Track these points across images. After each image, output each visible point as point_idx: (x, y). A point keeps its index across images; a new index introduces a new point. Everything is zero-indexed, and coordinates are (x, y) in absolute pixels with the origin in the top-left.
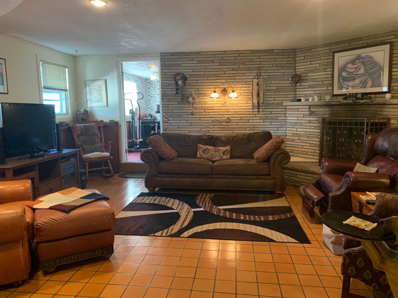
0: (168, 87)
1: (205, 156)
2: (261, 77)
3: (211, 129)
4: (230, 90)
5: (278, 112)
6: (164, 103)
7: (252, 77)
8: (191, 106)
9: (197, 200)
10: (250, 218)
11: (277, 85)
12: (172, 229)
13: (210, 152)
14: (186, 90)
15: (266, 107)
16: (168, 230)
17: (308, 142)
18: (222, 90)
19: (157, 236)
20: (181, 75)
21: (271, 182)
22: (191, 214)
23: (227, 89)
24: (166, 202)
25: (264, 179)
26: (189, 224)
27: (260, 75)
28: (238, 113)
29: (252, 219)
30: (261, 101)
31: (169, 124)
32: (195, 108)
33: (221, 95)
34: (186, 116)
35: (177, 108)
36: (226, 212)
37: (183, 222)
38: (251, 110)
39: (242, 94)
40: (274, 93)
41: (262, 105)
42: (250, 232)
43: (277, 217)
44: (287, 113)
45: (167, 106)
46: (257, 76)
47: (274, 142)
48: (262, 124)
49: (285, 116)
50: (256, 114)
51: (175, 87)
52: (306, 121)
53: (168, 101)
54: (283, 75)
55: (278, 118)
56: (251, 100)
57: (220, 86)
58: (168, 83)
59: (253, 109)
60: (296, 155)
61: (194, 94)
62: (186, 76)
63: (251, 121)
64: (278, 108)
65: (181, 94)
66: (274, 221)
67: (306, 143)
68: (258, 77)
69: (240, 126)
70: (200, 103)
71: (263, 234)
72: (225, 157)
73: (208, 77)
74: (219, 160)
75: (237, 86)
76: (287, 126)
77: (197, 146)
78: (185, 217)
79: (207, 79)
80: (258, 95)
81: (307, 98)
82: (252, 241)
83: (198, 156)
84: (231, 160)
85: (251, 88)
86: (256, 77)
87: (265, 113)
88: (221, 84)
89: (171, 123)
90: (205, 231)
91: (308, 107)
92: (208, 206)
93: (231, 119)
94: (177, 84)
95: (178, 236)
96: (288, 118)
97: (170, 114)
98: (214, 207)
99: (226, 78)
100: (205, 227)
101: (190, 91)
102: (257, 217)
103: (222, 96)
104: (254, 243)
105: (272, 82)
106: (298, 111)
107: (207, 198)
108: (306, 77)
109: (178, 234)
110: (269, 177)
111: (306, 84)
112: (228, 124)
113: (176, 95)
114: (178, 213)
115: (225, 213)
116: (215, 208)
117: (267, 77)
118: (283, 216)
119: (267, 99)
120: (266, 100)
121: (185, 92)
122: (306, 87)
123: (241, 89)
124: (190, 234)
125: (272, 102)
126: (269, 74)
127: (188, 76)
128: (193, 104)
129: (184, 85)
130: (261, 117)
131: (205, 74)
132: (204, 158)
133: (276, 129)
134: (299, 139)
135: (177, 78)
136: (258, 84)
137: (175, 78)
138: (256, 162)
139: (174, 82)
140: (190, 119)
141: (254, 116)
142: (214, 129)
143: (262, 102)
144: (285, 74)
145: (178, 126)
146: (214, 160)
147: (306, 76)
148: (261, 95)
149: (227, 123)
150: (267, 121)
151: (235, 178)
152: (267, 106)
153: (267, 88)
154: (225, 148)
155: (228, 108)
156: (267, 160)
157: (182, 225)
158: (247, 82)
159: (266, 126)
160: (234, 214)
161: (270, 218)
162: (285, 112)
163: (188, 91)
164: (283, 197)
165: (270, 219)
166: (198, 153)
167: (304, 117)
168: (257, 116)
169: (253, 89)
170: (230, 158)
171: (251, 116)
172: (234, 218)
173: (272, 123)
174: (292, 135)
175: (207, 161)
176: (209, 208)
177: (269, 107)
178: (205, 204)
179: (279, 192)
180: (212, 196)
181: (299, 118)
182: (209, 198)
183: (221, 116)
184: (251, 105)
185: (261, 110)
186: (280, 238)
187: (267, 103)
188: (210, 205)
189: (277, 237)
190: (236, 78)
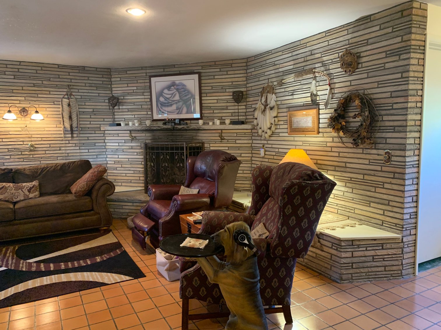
2: (72, 97)
3: (8, 161)
4: (32, 110)
5: (96, 138)
7: (62, 96)
10: (73, 264)
11: (92, 107)
13: (8, 191)
15: (81, 132)
17: (132, 169)
18: (19, 109)
21: (95, 217)
23: (27, 109)
25: (86, 216)
27: (71, 95)
28: (45, 139)
29: (76, 265)
30: (74, 125)
33: (20, 115)
36: (40, 265)
38: (62, 136)
39: (49, 116)
40: (89, 116)
41: (76, 129)
42: (75, 282)
43: (105, 257)
44: (107, 138)
47: (95, 172)
48: (78, 151)
49: (104, 142)
50: (69, 140)
52: (128, 147)
54: (99, 96)
55: (96, 144)
56: (62, 123)
57: (18, 105)
59: (65, 134)
60: (120, 184)
63: (63, 148)
64: (95, 133)
66: (103, 262)
67: (130, 170)
68: (69, 96)
69: (50, 155)
71: (91, 280)
72: (31, 195)
74: (23, 200)
75: (41, 106)
76: (107, 153)
80: (70, 118)
81: (127, 122)
82: (79, 291)
84: (40, 198)
85: (60, 109)
86: (66, 96)
87: (80, 138)
88: (18, 102)
91: (129, 132)
92: (12, 263)
93: (36, 146)
96: (108, 144)
98: (22, 261)
99: (25, 95)
100: (12, 291)
102: (81, 261)
103: (21, 118)
104: (82, 293)
105: (86, 104)
106: (118, 136)
107: (9, 252)
110: (92, 212)
111: (124, 107)
112: (33, 153)
115: (38, 267)
116: (23, 263)
117: (80, 97)
118: (112, 254)
119: (81, 123)
122: (124, 110)
123: (48, 109)
125: (88, 126)
126: (82, 94)
130: (75, 143)
133: (95, 157)
134: (122, 167)
136: (69, 105)
138: (75, 197)
141: (67, 142)
142: (12, 160)
143: (76, 126)
146: (15, 200)
147: (124, 99)
148: (74, 118)
150: (83, 148)
151: (48, 220)
152: (82, 131)
153: (81, 110)
154: (31, 183)
155: (31, 133)
156: (88, 192)
158: (55, 102)
159: (82, 154)
160: (52, 265)
161: (98, 259)
162: (104, 138)
164: (110, 232)
167: (125, 143)
168: (71, 142)
169: (63, 111)
170: (39, 196)
171: (63, 142)
172: (52, 269)
173: (90, 151)
174: (113, 162)
175: (6, 203)
176: (13, 265)
177: (85, 132)
178: (7, 261)
179: (105, 228)
180: (17, 248)
181: (120, 144)
182: (12, 252)
183: (22, 143)
184: (62, 129)
185: (75, 135)
186: (112, 279)
187: (82, 128)
188: (14, 261)
189: (109, 278)
190: (39, 96)
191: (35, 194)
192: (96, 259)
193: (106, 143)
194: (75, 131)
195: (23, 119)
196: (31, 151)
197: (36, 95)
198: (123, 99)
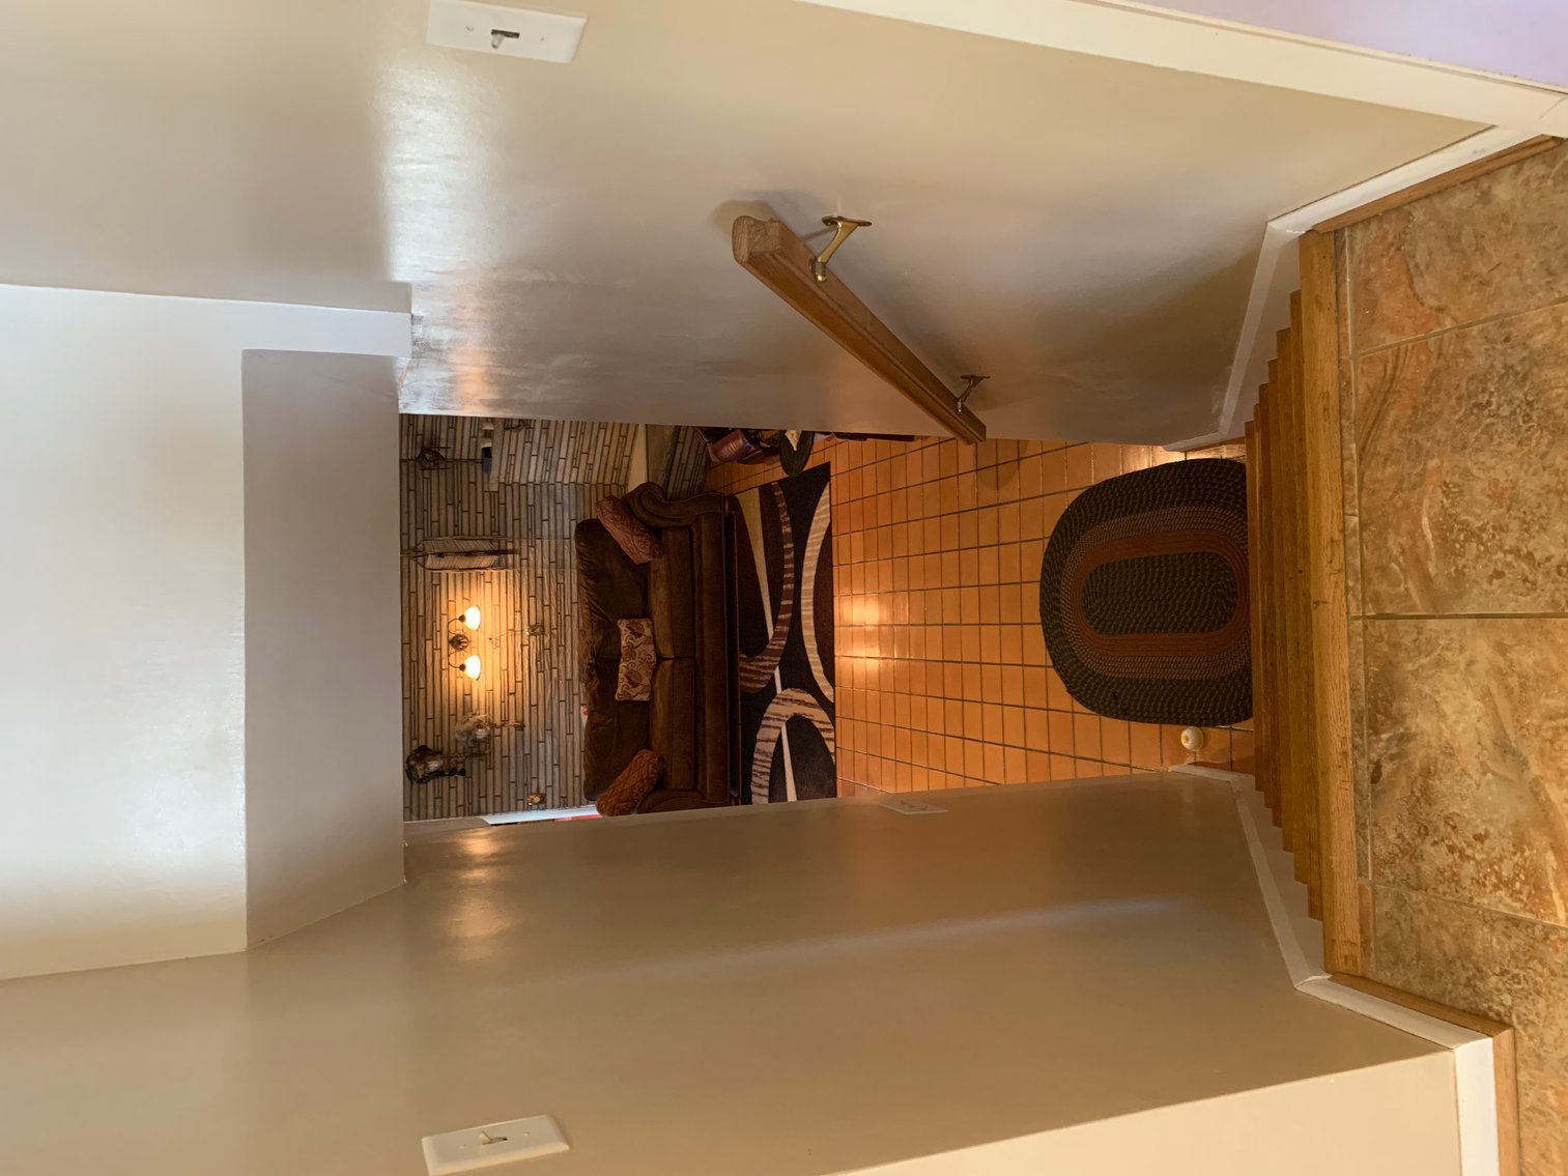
0: (445, 798)
1: (646, 681)
2: (420, 547)
3: (562, 673)
4: (457, 628)
5: (516, 502)
6: (491, 809)
7: (420, 569)
8: (497, 731)
9: (756, 689)
10: (789, 571)
11: (443, 506)
12: (821, 722)
13: (635, 669)
14: (453, 748)
15: (502, 533)
16: (823, 730)
17: (595, 432)
18: (454, 650)
19: (836, 747)
20: (412, 763)
21: (704, 525)
22: (790, 692)
23: (451, 636)
24: (764, 758)
25: (699, 539)
26: (808, 692)
27: (415, 550)
28: (518, 605)
29: (791, 566)
30: (486, 546)
31: (549, 789)
32: (504, 722)
33: (467, 649)
34: (527, 743)
35: (505, 771)
36: (781, 619)
37: (806, 704)
38: (510, 571)
39: (466, 596)
40: (465, 515)
41: (496, 544)
42: (817, 570)
43: (785, 517)
44: (516, 479)
45: (498, 800)
46: (417, 557)
47: (614, 519)
48: (546, 542)
49: (526, 485)
50: (521, 560)
51: (445, 779)
52: (544, 437)
53: (486, 797)
54: (415, 490)
55: (531, 503)
56: (482, 571)
57: (444, 653)
58: (435, 798)
59: (506, 567)
60: (625, 460)
61: (467, 724)
62: (413, 749)
63: (539, 572)
64: (505, 504)
65: (463, 762)
66: (793, 524)
67: (597, 437)
68: (419, 554)
69: (553, 597)
70: (490, 709)
71: (819, 547)
72: (647, 632)
73: (419, 688)
74: (655, 646)
75: (444, 611)
76: (552, 482)
77: (619, 702)
78: (795, 705)
79: (422, 692)
80: (469, 554)
81: (481, 434)
82: (832, 566)
83: (645, 697)
84: (656, 618)
85: (451, 573)
86: (420, 560)
87: (517, 535)
88: (437, 653)
89: (546, 787)
90: (820, 656)
91: (508, 433)
92: (770, 661)
93: (533, 623)
94: (439, 773)
95: (833, 705)
96: (531, 479)
97: (520, 790)
98: (769, 647)
99: (422, 640)
100: (813, 657)
101: (458, 736)
102: (786, 557)
103: (471, 648)
104: (835, 563)
105: (435, 518)
106: (515, 455)
107: (748, 667)
108: (426, 433)
109: (829, 707)
110: (694, 529)
111: (443, 436)
112: (547, 629)
113: (468, 774)
114: (788, 724)
115: (783, 622)
116: (772, 645)
117: (420, 532)
118: (780, 505)
119: (480, 532)
120: (484, 535)
121: (460, 748)
122: (451, 436)
123: (451, 597)
124: (827, 684)
125: (487, 517)
126: (412, 527)
127: (414, 742)
128: (493, 726)
129: (441, 753)
130: (528, 546)
131: (410, 698)
132: (652, 681)
133: (559, 507)
134: (588, 453)
135: (420, 774)
136: (441, 555)
137: (420, 782)
138: (661, 557)
139: (430, 784)
140: (534, 734)
141: (525, 562)
142: (560, 665)
143: (488, 543)
144: (412, 487)
145: (553, 765)
146: (654, 659)
147: (423, 435)
148: (471, 545)
149: (546, 633)
150: (538, 530)
151: (701, 606)
152: (499, 532)
153: (451, 531)
154: (623, 633)
155: (504, 632)
156: (655, 533)
157: (812, 705)
158: (434, 583)
159: (553, 534)
160: (784, 603)
161: (787, 530)
162: (515, 486)
163: (456, 740)
164: (736, 499)
165: (789, 530)
166: (638, 698)
167: (531, 443)
168: (525, 556)
169: (453, 569)
170: (649, 620)
171: (525, 570)
172: (791, 602)
173: (545, 517)
174: (575, 470)
175: (659, 674)
176: (773, 659)
177: (502, 525)
178: (764, 667)
179: (727, 507)
180: (744, 656)
181: (534, 453)
182: (748, 662)
183: (526, 649)
184: (494, 572)
185: (510, 546)
186: (823, 516)
187: (492, 532)
188: (767, 658)
189: (822, 520)
190: (421, 612)
191: (645, 626)
192: (786, 533)
193: (528, 482)
194: (499, 546)
195: (473, 644)
196: (543, 633)
197: (421, 620)
198: (423, 439)
